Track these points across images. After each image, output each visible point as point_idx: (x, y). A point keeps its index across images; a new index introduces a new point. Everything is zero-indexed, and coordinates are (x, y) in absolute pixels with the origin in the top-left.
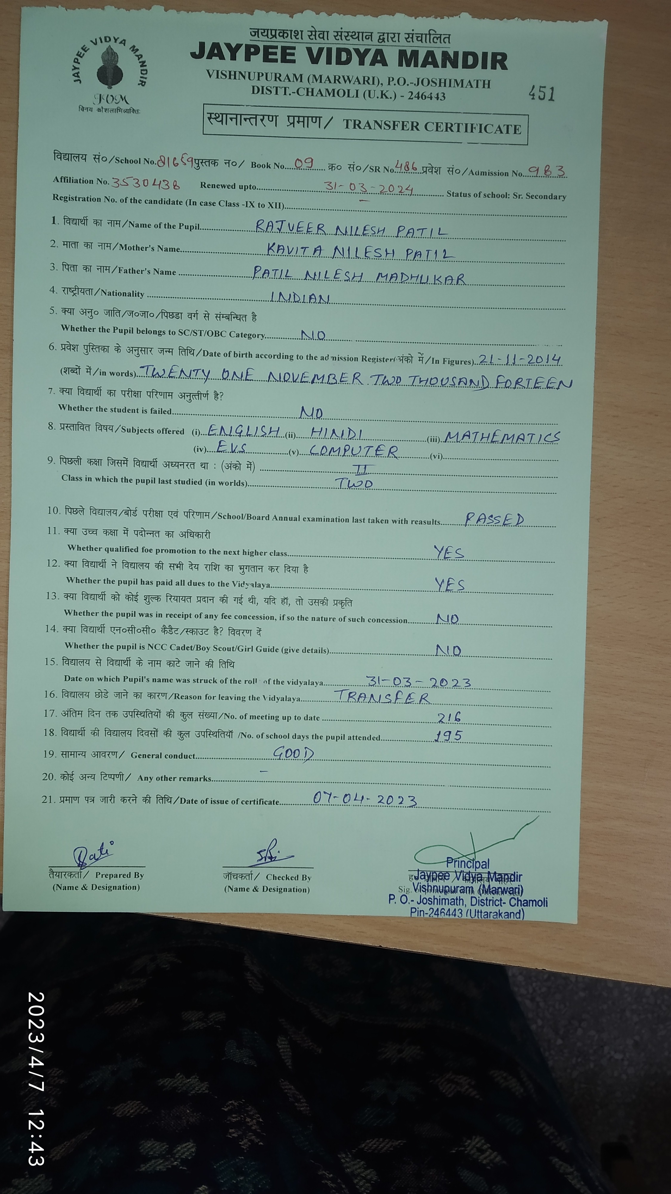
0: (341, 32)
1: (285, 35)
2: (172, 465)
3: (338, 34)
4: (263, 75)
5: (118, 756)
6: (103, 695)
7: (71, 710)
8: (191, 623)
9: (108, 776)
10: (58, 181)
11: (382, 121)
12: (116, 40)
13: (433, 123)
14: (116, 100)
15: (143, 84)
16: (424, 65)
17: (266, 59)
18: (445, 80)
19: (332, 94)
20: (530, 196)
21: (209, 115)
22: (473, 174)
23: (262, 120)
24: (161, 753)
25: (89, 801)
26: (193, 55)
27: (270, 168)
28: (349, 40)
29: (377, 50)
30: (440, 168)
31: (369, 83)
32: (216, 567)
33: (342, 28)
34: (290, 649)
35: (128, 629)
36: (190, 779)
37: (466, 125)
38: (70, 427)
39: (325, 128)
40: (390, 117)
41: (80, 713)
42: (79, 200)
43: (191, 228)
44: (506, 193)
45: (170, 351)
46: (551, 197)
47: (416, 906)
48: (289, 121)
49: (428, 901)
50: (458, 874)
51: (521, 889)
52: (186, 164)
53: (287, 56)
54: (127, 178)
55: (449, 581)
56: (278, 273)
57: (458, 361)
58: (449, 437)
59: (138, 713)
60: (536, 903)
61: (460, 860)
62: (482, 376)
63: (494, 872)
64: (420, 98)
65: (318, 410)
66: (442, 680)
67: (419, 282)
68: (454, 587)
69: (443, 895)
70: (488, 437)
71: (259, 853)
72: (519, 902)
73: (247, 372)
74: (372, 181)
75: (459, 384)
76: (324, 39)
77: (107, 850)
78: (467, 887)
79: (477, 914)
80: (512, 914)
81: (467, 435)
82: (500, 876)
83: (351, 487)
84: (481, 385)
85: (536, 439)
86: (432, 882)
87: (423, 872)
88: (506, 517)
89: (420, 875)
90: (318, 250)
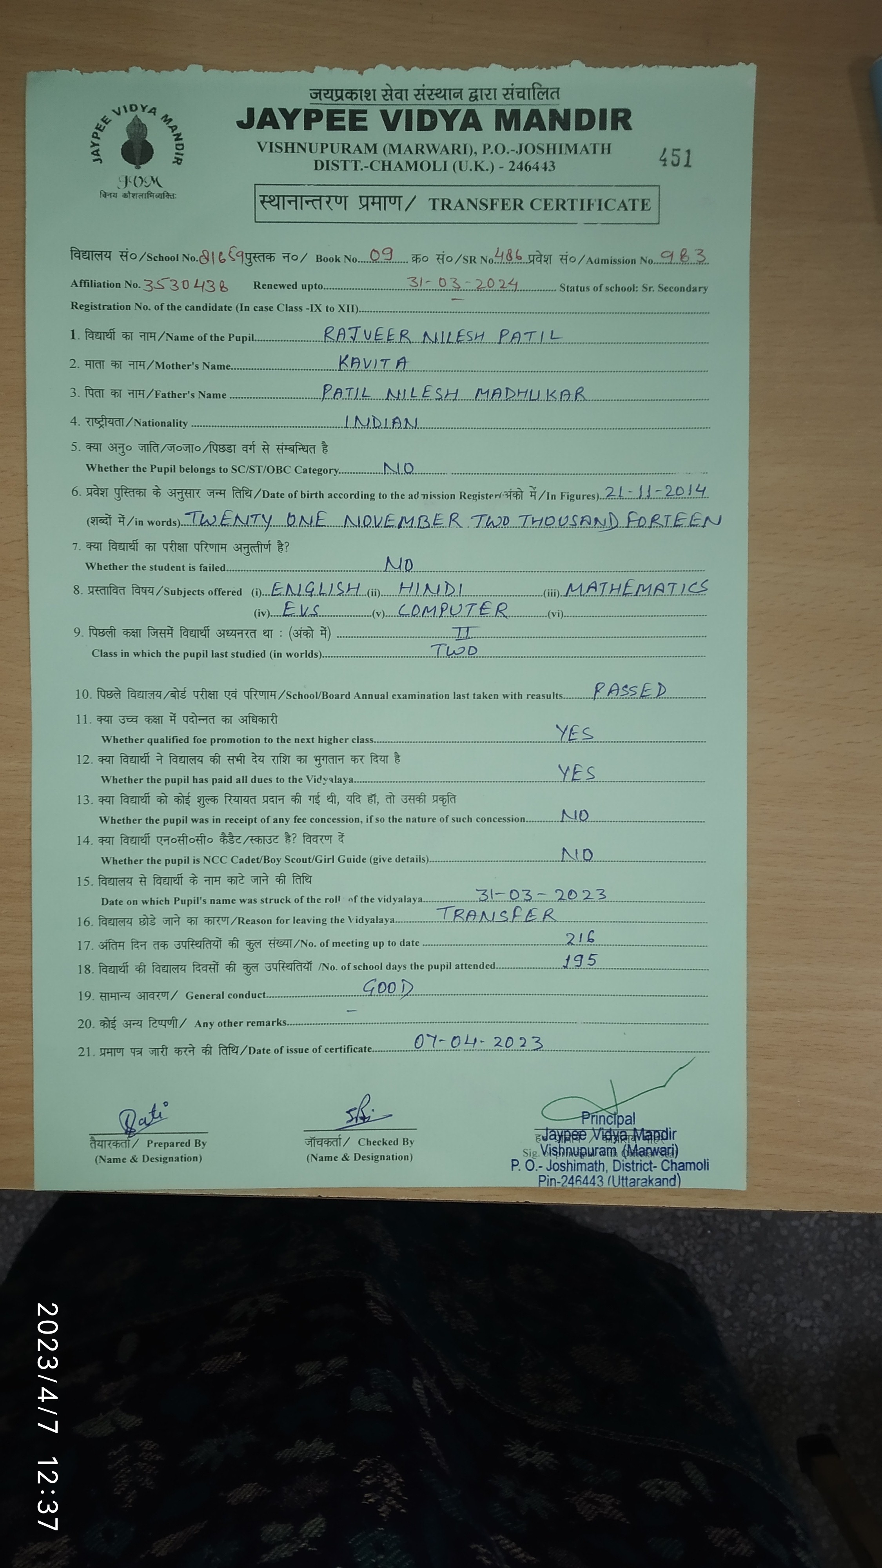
0: (424, 90)
1: (354, 96)
2: (227, 633)
3: (420, 93)
4: (327, 146)
5: (170, 997)
6: (149, 922)
7: (110, 941)
8: (257, 829)
9: (157, 1022)
10: (77, 286)
11: (476, 199)
12: (144, 109)
13: (541, 200)
14: (146, 182)
15: (179, 161)
16: (527, 128)
17: (331, 127)
18: (554, 146)
19: (413, 168)
20: (664, 287)
21: (262, 198)
22: (592, 263)
23: (328, 203)
24: (223, 993)
25: (136, 1053)
26: (240, 124)
27: (339, 261)
28: (433, 99)
29: (468, 111)
30: (551, 256)
31: (459, 153)
32: (286, 759)
33: (424, 85)
34: (380, 859)
35: (178, 838)
36: (260, 1023)
37: (582, 201)
38: (100, 591)
39: (406, 210)
40: (487, 194)
41: (121, 944)
42: (104, 309)
43: (243, 339)
44: (634, 285)
45: (222, 492)
46: (690, 289)
47: (546, 1173)
48: (361, 202)
49: (560, 1167)
50: (597, 1132)
51: (675, 1149)
52: (234, 260)
53: (356, 122)
54: (162, 279)
55: (575, 769)
56: (353, 393)
57: (580, 496)
58: (570, 590)
59: (193, 943)
60: (695, 1166)
61: (599, 1114)
62: (610, 513)
63: (641, 1129)
64: (524, 170)
65: (407, 561)
66: (571, 891)
67: (529, 399)
68: (582, 775)
69: (578, 1159)
70: (619, 589)
71: (348, 1112)
72: (674, 1165)
73: (318, 517)
74: (468, 275)
75: (581, 524)
76: (402, 100)
77: (160, 1113)
78: (608, 1148)
79: (621, 1181)
80: (665, 1181)
81: (593, 587)
82: (648, 1134)
83: (451, 655)
84: (608, 524)
85: (678, 589)
86: (565, 1142)
87: (553, 1130)
88: (644, 687)
89: (549, 1135)
90: (401, 362)
